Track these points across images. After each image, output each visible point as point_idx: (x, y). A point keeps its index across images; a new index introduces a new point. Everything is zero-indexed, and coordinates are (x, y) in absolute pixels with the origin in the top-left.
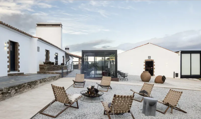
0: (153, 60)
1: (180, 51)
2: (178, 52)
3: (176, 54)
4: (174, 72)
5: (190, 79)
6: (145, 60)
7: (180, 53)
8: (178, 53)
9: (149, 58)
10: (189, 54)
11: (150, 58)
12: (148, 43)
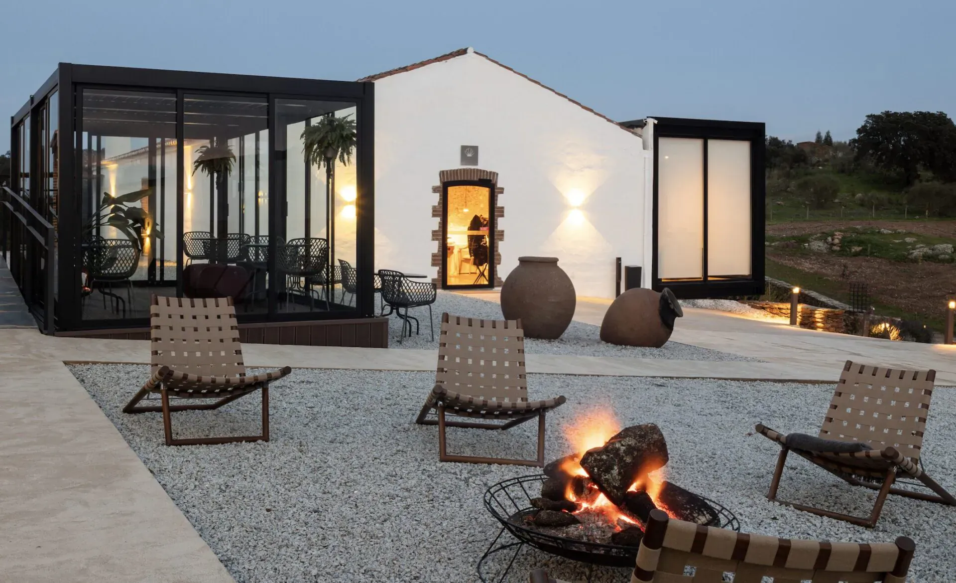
0: (495, 174)
1: (651, 123)
2: (641, 124)
3: (626, 134)
4: (619, 260)
5: (701, 302)
6: (442, 174)
7: (649, 130)
8: (638, 130)
9: (464, 159)
10: (697, 144)
11: (474, 160)
12: (464, 52)
